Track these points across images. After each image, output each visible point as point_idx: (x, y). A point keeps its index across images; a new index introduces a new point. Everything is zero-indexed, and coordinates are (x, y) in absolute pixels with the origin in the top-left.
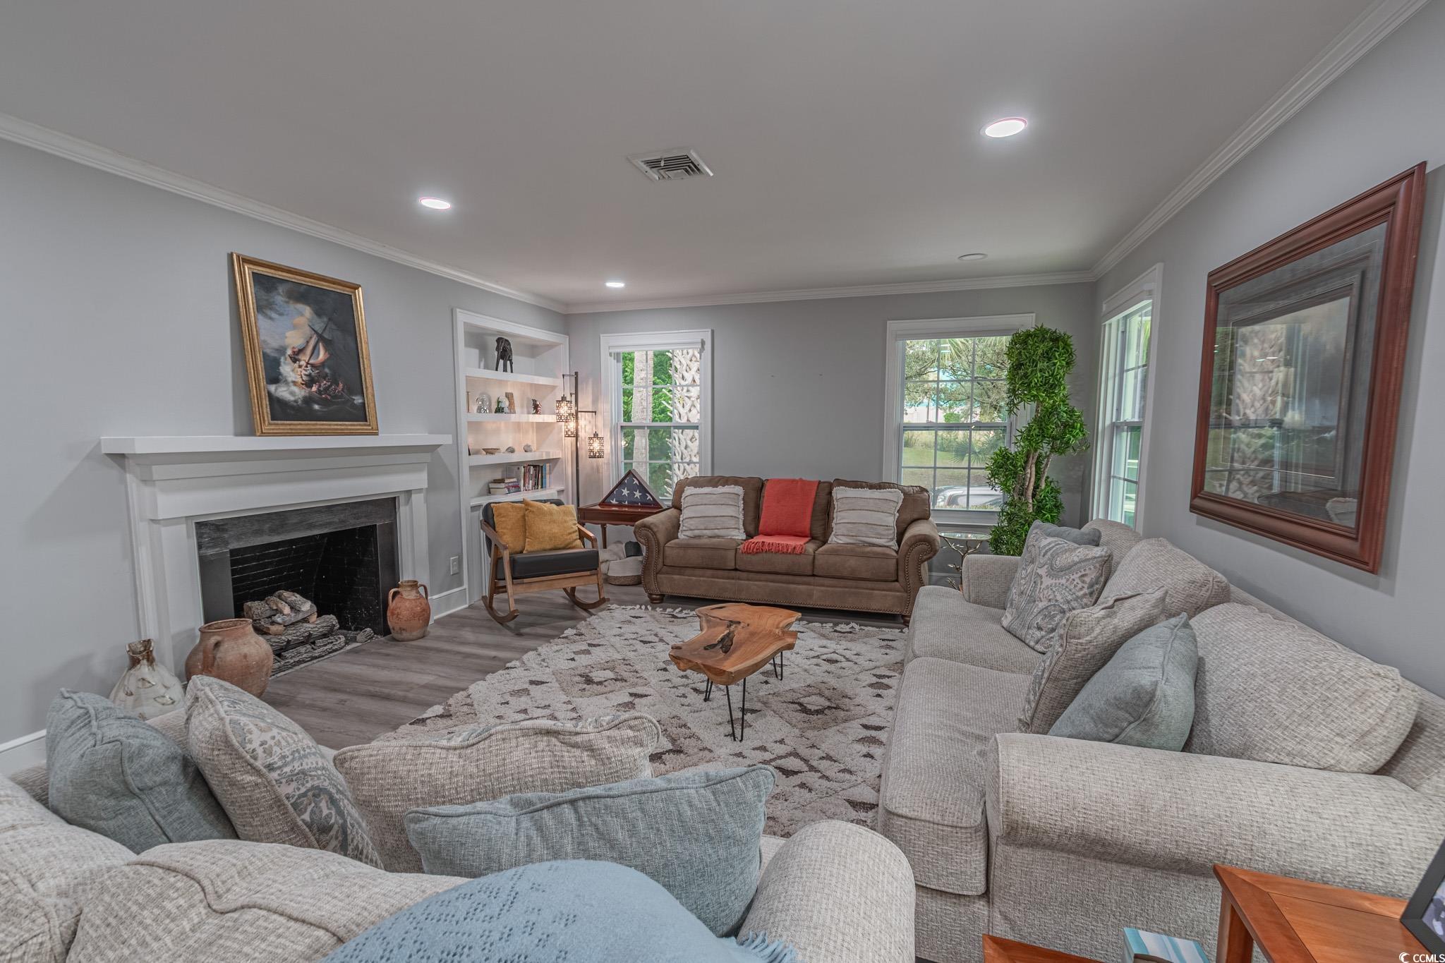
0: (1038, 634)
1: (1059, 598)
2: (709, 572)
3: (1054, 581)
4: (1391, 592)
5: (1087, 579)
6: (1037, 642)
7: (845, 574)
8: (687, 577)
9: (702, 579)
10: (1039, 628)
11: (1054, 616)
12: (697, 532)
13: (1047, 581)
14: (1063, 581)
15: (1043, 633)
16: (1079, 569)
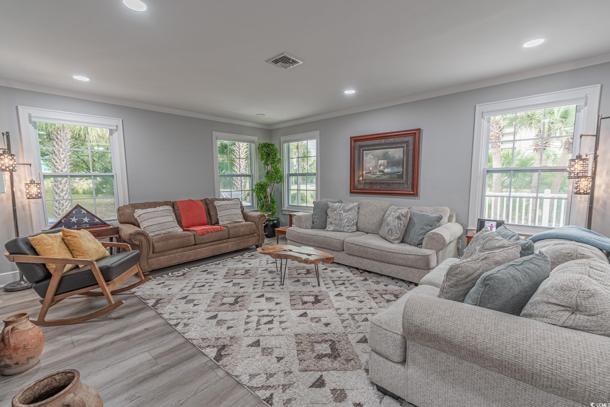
0: (348, 228)
1: (351, 217)
2: (180, 250)
3: (347, 213)
4: (419, 199)
5: (356, 211)
6: (348, 230)
7: (241, 234)
8: (168, 256)
9: (177, 254)
10: (348, 226)
11: (351, 222)
12: (157, 233)
13: (344, 214)
14: (350, 213)
15: (350, 227)
16: (354, 209)
